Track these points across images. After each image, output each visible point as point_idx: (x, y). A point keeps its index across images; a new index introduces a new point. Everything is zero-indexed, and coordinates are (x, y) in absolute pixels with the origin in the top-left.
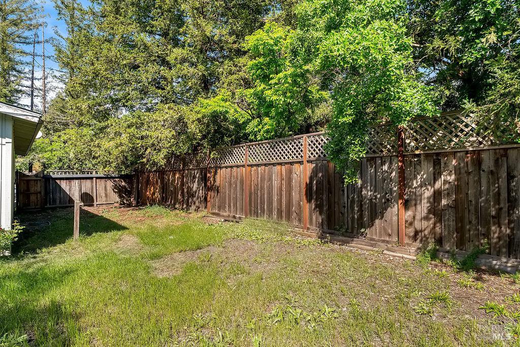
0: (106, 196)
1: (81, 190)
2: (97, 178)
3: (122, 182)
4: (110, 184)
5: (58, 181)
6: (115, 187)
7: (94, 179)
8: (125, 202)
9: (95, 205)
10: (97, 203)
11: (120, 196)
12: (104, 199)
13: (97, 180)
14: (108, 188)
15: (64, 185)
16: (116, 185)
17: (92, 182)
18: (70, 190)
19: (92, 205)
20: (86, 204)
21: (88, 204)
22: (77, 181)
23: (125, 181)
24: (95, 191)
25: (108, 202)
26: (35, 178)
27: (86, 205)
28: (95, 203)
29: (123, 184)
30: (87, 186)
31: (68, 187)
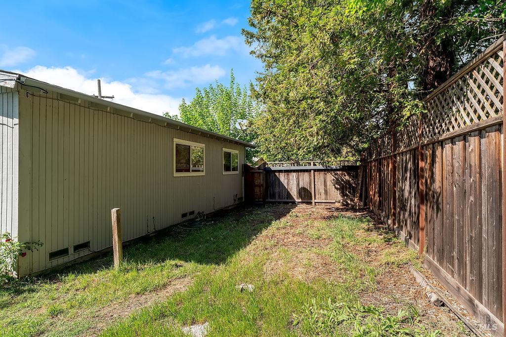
0: (326, 192)
1: (298, 184)
2: (315, 170)
3: (345, 176)
4: (330, 177)
5: (277, 174)
6: (337, 182)
7: (312, 171)
8: (349, 202)
9: (313, 204)
10: (316, 201)
11: (343, 194)
12: (323, 196)
13: (316, 173)
14: (328, 183)
15: (282, 178)
16: (337, 179)
17: (310, 176)
18: (288, 184)
19: (310, 203)
20: (303, 201)
21: (305, 201)
22: (294, 174)
23: (349, 174)
24: (313, 186)
25: (328, 201)
26: (258, 171)
27: (304, 203)
28: (313, 201)
29: (347, 177)
30: (305, 180)
31: (286, 181)
